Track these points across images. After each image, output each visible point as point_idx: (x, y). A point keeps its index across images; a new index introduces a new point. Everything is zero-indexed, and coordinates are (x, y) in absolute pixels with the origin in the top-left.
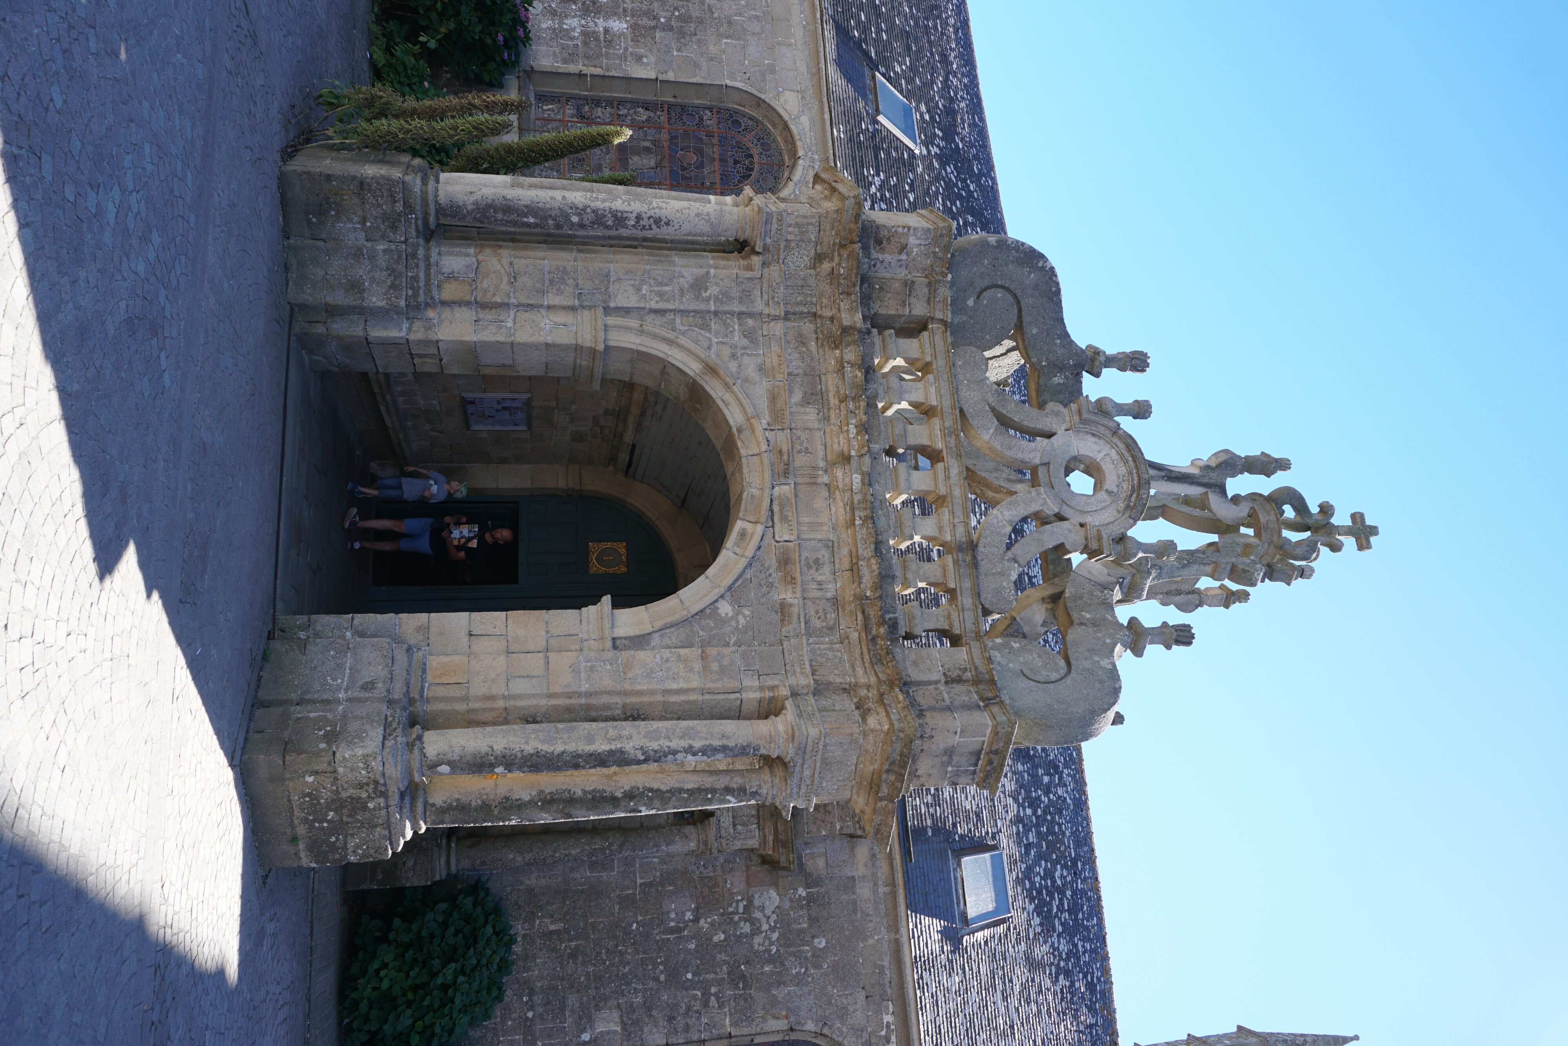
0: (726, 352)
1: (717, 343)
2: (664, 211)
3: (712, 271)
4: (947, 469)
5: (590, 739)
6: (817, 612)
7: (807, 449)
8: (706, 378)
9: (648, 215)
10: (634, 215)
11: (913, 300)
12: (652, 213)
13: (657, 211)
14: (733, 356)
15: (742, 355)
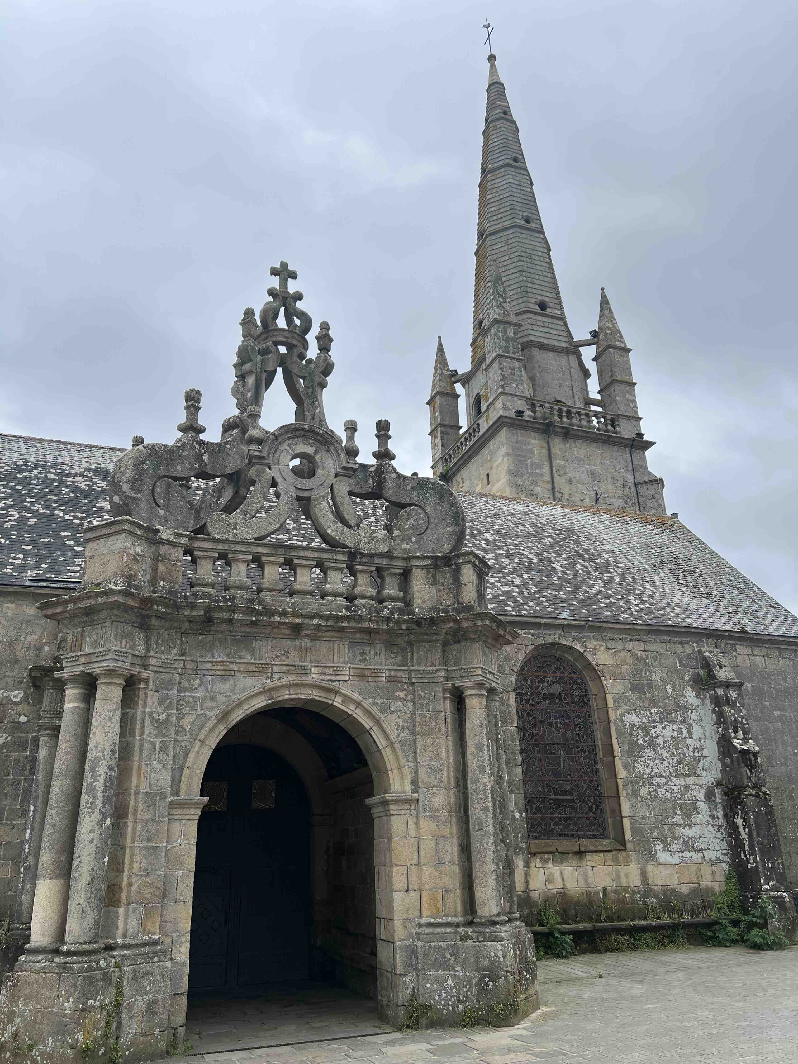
0: (209, 704)
1: (202, 709)
2: (106, 747)
3: (148, 710)
4: (299, 558)
5: (486, 809)
6: (393, 658)
7: (285, 652)
8: (230, 720)
9: (109, 760)
10: (108, 771)
11: (172, 558)
12: (107, 757)
13: (106, 753)
14: (213, 699)
15: (211, 691)
